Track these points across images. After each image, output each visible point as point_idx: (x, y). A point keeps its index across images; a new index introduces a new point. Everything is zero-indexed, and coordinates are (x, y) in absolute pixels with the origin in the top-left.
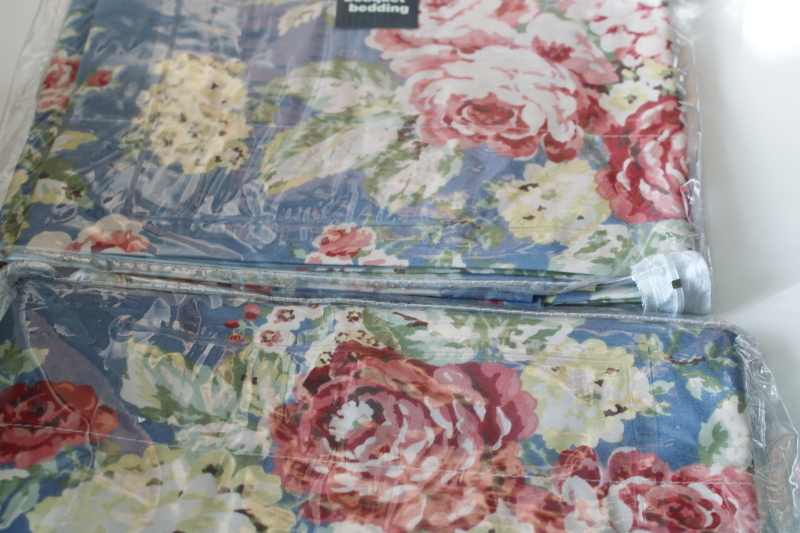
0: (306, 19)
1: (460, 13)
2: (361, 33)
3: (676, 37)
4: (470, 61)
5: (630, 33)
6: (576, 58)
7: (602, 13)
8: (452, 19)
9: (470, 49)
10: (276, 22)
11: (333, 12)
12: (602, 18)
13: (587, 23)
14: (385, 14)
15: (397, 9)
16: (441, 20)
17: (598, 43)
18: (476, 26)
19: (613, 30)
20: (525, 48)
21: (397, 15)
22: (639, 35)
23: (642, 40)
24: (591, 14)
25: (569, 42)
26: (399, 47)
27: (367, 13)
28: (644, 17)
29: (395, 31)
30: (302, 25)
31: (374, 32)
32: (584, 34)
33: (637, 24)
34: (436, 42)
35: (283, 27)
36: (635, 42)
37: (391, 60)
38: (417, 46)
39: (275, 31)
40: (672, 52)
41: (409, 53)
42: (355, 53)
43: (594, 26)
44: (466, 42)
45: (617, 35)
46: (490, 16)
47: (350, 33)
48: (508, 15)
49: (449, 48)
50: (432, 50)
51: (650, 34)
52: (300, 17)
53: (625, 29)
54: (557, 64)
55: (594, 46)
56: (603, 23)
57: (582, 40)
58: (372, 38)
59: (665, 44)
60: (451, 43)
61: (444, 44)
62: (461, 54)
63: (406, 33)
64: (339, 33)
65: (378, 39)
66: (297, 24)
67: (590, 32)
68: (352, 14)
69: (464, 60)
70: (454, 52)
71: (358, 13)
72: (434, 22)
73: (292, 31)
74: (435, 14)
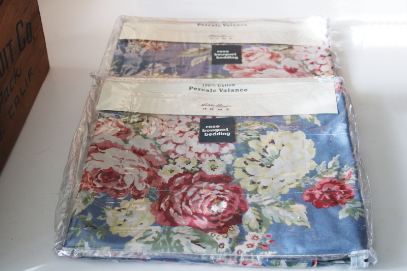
0: (201, 61)
1: (257, 58)
2: (221, 66)
3: (335, 65)
4: (262, 73)
5: (318, 64)
6: (300, 72)
7: (308, 58)
8: (254, 60)
9: (262, 69)
10: (190, 63)
11: (210, 59)
12: (307, 60)
13: (303, 61)
14: (230, 59)
15: (234, 58)
16: (250, 61)
17: (307, 67)
18: (263, 62)
19: (312, 63)
20: (281, 69)
21: (234, 60)
22: (321, 65)
23: (322, 66)
24: (304, 58)
25: (296, 67)
26: (235, 70)
27: (223, 59)
28: (323, 59)
29: (233, 65)
30: (200, 63)
31: (226, 65)
32: (302, 64)
33: (320, 61)
34: (249, 68)
35: (193, 64)
36: (320, 67)
37: (233, 74)
38: (242, 69)
39: (190, 65)
40: (334, 70)
41: (239, 71)
42: (220, 72)
43: (305, 62)
44: (260, 67)
45: (313, 65)
46: (268, 59)
47: (217, 66)
48: (274, 59)
49: (254, 70)
50: (248, 71)
51: (325, 64)
52: (199, 61)
53: (316, 63)
54: (293, 74)
55: (305, 68)
56: (308, 61)
57: (301, 66)
58: (225, 67)
59: (331, 68)
60: (254, 68)
61: (252, 68)
62: (258, 71)
63: (237, 65)
64: (214, 66)
65: (227, 67)
66: (198, 63)
67: (304, 64)
68: (218, 59)
69: (259, 73)
70: (255, 71)
71: (220, 59)
72: (247, 62)
73: (196, 66)
74: (247, 59)
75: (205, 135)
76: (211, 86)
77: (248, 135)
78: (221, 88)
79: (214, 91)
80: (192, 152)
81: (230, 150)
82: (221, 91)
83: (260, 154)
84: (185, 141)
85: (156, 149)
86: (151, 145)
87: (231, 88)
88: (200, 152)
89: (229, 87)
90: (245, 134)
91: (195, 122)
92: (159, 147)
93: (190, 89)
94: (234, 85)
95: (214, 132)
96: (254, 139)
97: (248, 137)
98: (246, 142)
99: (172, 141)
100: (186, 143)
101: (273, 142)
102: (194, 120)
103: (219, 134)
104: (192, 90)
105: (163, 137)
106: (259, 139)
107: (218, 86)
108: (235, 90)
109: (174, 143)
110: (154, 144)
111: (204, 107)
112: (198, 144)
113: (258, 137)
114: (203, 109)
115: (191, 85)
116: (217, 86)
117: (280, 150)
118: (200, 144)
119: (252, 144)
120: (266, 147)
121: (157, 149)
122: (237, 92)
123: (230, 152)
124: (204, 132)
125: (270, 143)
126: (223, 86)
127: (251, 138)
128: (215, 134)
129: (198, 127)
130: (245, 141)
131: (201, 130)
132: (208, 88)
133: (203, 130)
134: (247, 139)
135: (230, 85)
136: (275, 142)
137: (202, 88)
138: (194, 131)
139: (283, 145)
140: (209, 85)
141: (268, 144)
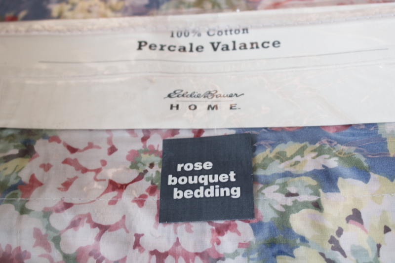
75: (175, 197)
76: (191, 35)
77: (289, 195)
78: (216, 39)
79: (197, 49)
80: (142, 250)
81: (241, 245)
82: (215, 49)
83: (322, 255)
84: (124, 217)
85: (48, 248)
86: (37, 233)
87: (240, 38)
88: (162, 250)
89: (234, 37)
90: (279, 191)
91: (151, 151)
92: (57, 240)
93: (140, 48)
94: (245, 30)
95: (198, 185)
96: (306, 205)
97: (289, 201)
98: (284, 216)
99: (90, 220)
100: (127, 223)
101: (356, 216)
102: (149, 142)
103: (211, 193)
104: (145, 49)
105: (68, 206)
106: (317, 206)
107: (208, 33)
108: (249, 46)
109: (95, 225)
110: (44, 232)
111: (174, 101)
112: (156, 227)
113: (315, 198)
114: (172, 107)
115: (144, 37)
116: (204, 35)
117: (379, 246)
118: (161, 225)
119: (299, 222)
120: (340, 232)
121: (52, 244)
122: (255, 50)
123: (242, 251)
124: (173, 187)
125: (348, 219)
126: (220, 33)
127: (295, 202)
128: (199, 193)
129: (158, 168)
130: (280, 213)
131: (164, 179)
132: (184, 41)
133: (170, 177)
134: (285, 207)
135: (237, 31)
136: (364, 217)
137: (168, 41)
138: (148, 180)
139: (387, 230)
140: (187, 34)
141: (343, 224)
